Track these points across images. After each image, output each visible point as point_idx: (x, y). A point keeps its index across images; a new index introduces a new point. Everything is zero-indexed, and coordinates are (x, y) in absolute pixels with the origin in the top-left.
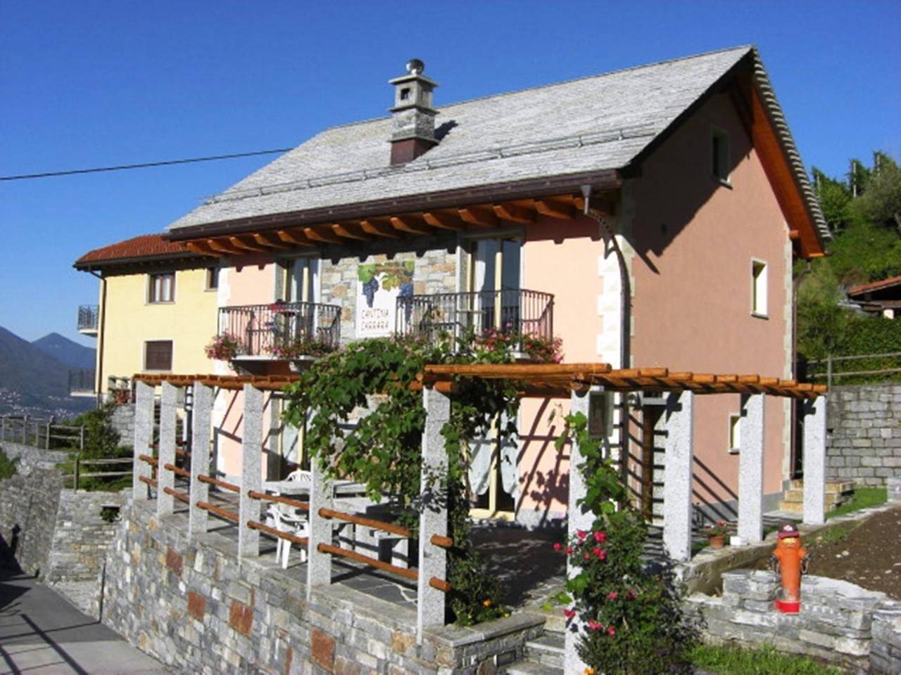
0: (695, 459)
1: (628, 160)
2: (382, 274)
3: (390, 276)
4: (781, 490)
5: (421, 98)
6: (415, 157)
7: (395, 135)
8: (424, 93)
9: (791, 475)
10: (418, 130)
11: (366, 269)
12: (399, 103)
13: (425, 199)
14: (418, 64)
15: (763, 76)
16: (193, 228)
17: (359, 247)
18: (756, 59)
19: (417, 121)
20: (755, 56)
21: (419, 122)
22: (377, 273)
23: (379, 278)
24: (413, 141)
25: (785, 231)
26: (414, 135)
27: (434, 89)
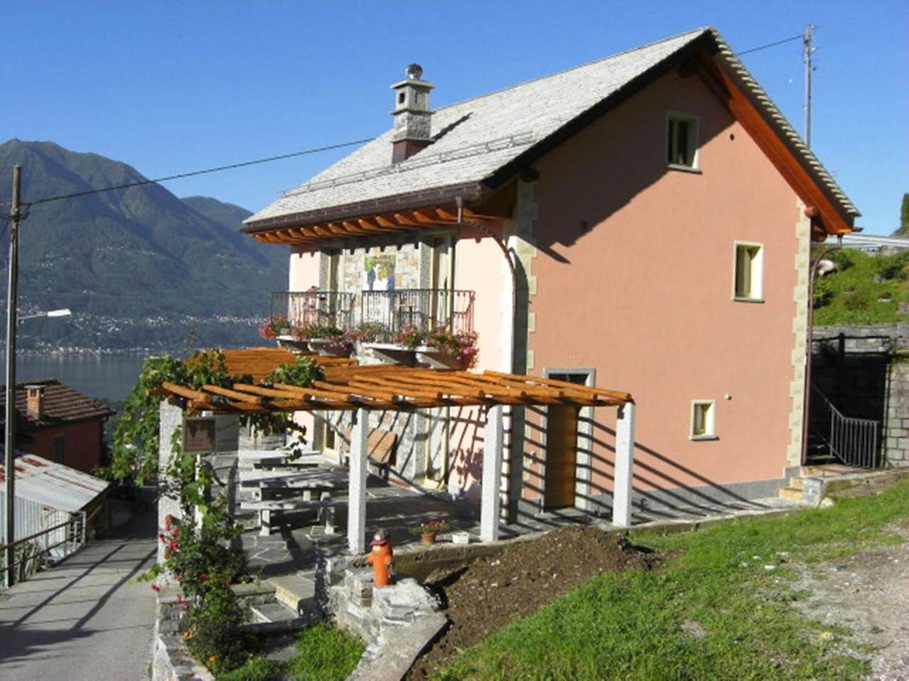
0: (637, 445)
1: (491, 171)
2: (378, 266)
3: (383, 268)
4: (784, 476)
5: (416, 101)
6: (406, 158)
7: (395, 137)
8: (419, 96)
9: (802, 460)
10: (410, 132)
11: (370, 260)
12: (399, 107)
13: (374, 204)
14: (416, 69)
15: (731, 56)
16: (271, 220)
17: (366, 241)
18: (717, 40)
19: (408, 123)
20: (715, 37)
21: (411, 124)
22: (374, 264)
23: (376, 269)
24: (404, 143)
25: (799, 209)
26: (405, 137)
27: (431, 91)
